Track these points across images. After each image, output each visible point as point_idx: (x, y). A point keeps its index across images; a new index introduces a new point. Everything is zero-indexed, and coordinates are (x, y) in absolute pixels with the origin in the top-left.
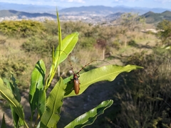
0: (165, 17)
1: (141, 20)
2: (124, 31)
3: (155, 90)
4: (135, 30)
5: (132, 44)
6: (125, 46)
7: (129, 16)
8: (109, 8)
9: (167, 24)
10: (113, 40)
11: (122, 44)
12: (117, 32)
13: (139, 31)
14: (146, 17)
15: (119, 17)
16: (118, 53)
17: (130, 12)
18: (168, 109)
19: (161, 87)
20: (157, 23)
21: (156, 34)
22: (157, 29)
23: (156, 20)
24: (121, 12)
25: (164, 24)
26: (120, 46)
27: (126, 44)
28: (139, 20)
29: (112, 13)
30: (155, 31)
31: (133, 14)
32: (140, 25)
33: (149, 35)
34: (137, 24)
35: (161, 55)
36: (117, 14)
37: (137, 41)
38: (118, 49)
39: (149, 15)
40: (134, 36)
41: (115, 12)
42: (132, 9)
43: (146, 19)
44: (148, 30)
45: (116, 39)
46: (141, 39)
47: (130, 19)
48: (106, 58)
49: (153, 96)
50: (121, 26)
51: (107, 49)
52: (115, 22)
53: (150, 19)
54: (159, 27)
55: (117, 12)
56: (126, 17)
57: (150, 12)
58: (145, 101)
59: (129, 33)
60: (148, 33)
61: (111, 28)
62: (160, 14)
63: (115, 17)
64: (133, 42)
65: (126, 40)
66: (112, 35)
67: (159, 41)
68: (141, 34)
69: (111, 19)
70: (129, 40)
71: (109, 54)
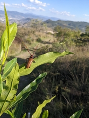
0: (58, 24)
1: (44, 25)
2: (34, 32)
3: (55, 69)
4: (41, 31)
5: (39, 40)
6: (35, 42)
7: (36, 21)
8: (22, 14)
9: (59, 28)
10: (27, 37)
11: (33, 40)
12: (29, 32)
13: (43, 32)
14: (47, 23)
15: (29, 21)
16: (30, 46)
17: (36, 19)
18: (63, 79)
19: (58, 67)
20: (54, 27)
21: (53, 35)
22: (54, 32)
23: (53, 25)
24: (31, 18)
25: (58, 28)
26: (32, 42)
27: (35, 40)
28: (43, 24)
29: (24, 18)
30: (53, 33)
31: (39, 20)
32: (44, 28)
33: (49, 35)
34: (42, 27)
35: (57, 48)
36: (28, 19)
37: (42, 39)
38: (30, 44)
39: (49, 22)
40: (40, 35)
41: (26, 18)
42: (38, 17)
43: (47, 24)
44: (48, 32)
45: (29, 37)
46: (44, 37)
47: (37, 23)
48: (22, 50)
49: (54, 72)
50: (31, 28)
51: (22, 44)
52: (26, 25)
53: (50, 24)
54: (55, 30)
55: (28, 17)
56: (34, 22)
57: (49, 20)
58: (50, 76)
59: (37, 33)
60: (48, 33)
61: (24, 29)
62: (55, 22)
63: (26, 21)
64: (40, 39)
65: (35, 38)
66: (26, 34)
67: (56, 39)
68: (45, 34)
69: (23, 22)
70: (37, 38)
71: (24, 48)
